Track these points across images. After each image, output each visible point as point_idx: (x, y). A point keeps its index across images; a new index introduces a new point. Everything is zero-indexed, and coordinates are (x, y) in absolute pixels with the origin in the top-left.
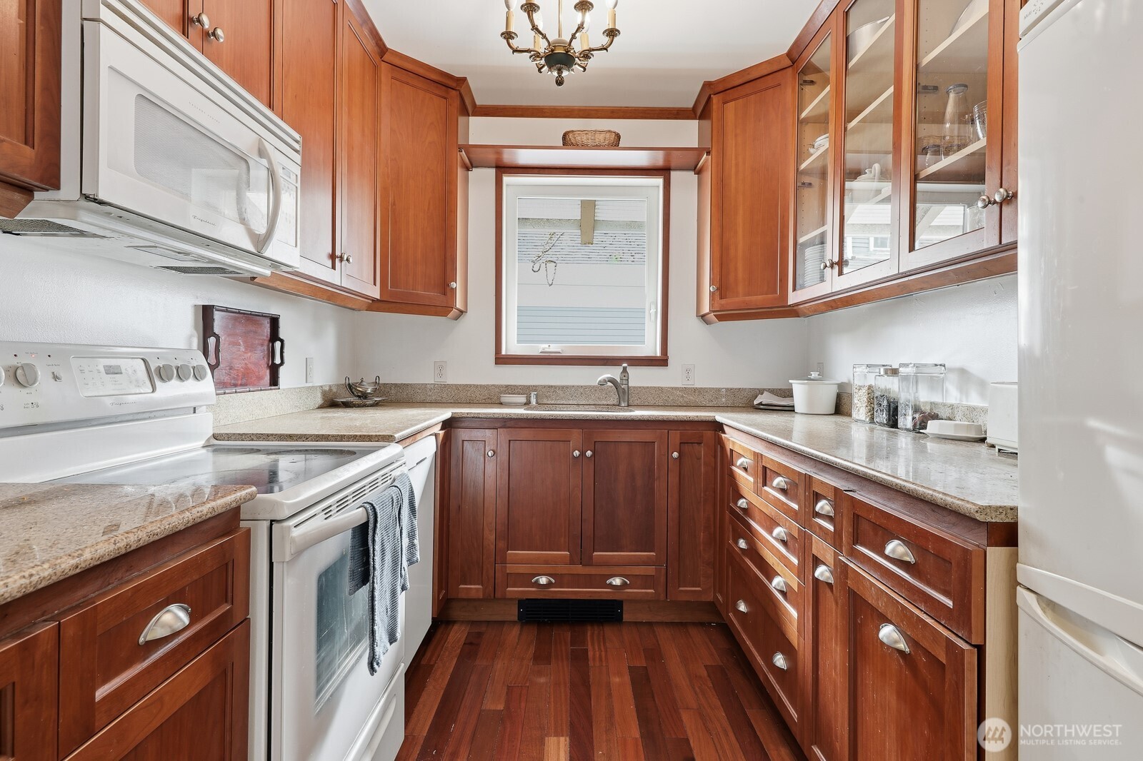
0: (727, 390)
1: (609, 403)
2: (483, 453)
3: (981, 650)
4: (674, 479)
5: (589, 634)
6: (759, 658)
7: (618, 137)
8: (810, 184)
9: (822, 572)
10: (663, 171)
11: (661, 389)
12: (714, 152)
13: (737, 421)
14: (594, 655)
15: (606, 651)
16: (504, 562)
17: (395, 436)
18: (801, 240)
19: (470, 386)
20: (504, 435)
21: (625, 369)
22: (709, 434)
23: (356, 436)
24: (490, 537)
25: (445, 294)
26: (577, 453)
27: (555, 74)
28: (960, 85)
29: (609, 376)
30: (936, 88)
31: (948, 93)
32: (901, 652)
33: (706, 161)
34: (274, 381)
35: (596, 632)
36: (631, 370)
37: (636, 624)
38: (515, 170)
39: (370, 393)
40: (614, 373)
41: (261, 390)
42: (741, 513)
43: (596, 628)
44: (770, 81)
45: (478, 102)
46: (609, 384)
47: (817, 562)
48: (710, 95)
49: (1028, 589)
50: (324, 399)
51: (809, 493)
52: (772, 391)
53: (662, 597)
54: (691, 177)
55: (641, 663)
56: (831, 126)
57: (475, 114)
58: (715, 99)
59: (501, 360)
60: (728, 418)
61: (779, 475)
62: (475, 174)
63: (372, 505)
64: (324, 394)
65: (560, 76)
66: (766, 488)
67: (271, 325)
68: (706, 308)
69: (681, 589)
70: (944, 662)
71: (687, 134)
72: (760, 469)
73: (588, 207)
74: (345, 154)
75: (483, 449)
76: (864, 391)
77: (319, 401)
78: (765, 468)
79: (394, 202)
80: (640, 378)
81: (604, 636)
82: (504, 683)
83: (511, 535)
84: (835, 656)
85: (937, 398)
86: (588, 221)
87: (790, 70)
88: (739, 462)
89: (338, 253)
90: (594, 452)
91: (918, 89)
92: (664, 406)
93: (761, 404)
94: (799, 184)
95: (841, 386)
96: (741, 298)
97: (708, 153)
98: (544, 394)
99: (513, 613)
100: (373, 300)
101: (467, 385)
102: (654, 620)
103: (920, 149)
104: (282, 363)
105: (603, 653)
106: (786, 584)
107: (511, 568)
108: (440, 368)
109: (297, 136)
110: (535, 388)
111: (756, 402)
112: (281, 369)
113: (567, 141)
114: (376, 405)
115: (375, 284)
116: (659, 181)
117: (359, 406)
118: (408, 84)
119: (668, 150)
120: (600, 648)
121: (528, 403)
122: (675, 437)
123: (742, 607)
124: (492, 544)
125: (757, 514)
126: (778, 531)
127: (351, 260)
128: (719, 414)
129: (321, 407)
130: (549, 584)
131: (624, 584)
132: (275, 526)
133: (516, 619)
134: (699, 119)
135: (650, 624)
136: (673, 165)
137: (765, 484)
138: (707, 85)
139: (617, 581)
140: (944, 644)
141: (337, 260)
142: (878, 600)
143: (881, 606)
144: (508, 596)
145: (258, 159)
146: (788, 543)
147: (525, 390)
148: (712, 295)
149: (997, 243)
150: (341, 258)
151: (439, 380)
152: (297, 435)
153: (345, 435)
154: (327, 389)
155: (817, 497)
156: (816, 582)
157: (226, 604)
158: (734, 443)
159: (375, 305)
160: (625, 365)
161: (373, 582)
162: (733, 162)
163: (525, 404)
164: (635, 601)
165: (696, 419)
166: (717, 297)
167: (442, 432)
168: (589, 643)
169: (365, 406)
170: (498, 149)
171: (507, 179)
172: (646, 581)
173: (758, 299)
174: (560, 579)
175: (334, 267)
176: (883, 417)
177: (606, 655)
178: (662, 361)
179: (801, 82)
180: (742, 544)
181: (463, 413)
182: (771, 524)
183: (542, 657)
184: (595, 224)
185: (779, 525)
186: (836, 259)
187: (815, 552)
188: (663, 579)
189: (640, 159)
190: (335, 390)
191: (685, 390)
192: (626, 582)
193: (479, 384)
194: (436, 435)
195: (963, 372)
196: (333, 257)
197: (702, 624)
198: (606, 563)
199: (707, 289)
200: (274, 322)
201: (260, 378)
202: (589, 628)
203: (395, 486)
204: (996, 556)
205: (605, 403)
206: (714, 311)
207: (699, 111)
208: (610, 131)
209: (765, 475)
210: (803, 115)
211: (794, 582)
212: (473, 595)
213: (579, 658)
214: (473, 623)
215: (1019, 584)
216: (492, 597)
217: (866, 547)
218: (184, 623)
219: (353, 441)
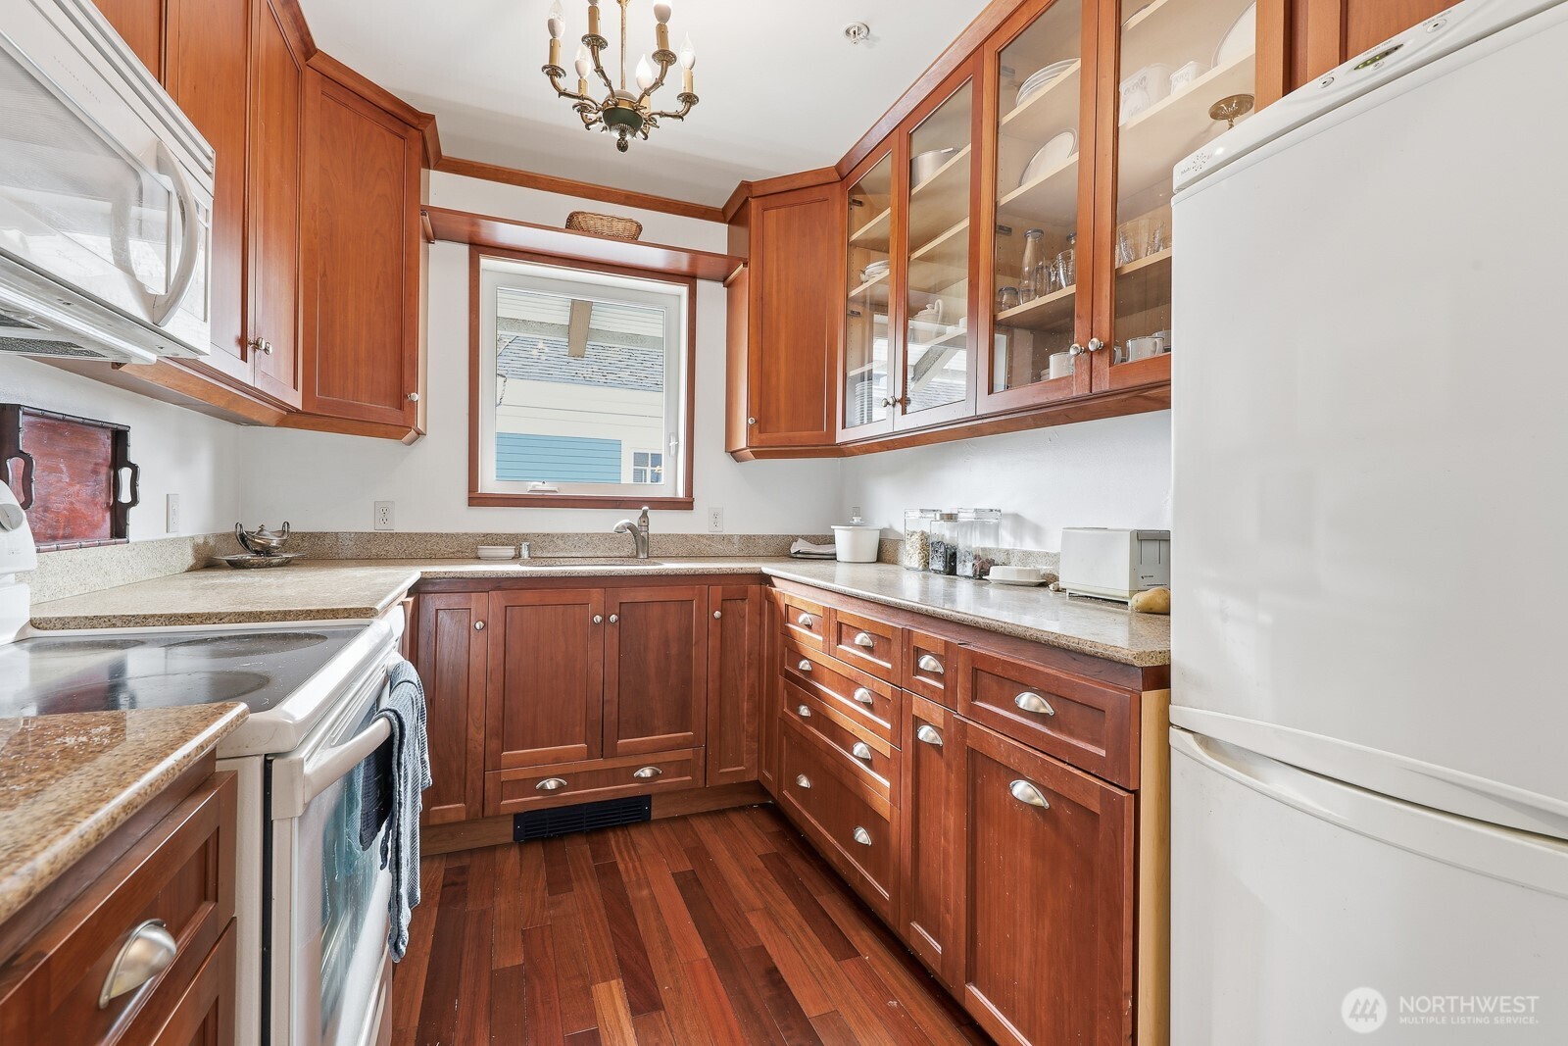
0: (741, 537)
1: (622, 554)
2: (466, 624)
3: (1136, 794)
4: (714, 642)
5: (613, 843)
6: (829, 837)
7: (640, 228)
8: (859, 313)
9: (926, 733)
10: (689, 278)
11: (685, 537)
12: (752, 263)
13: (794, 573)
14: (626, 867)
15: (640, 860)
16: (497, 767)
17: (377, 608)
18: (851, 373)
19: (431, 535)
20: (497, 600)
21: (645, 513)
22: (754, 589)
23: (311, 611)
24: (476, 735)
25: (401, 408)
26: (598, 618)
27: (616, 135)
28: (1038, 231)
29: (628, 521)
30: (1010, 230)
31: (1026, 237)
32: (1038, 808)
33: (741, 272)
34: (119, 531)
35: (621, 839)
36: (653, 515)
37: (668, 820)
38: (493, 250)
39: (277, 548)
40: (631, 517)
41: (100, 545)
42: (802, 676)
43: (619, 833)
44: (816, 193)
45: (445, 152)
46: (629, 531)
47: (918, 722)
48: (747, 199)
49: (1182, 728)
50: (196, 558)
51: (909, 649)
52: (805, 538)
53: (701, 783)
54: (719, 289)
55: (686, 866)
56: (893, 253)
57: (437, 168)
58: (753, 203)
59: (477, 500)
60: (780, 569)
61: (860, 630)
62: (438, 248)
63: (395, 712)
64: (197, 549)
65: (624, 139)
66: (840, 646)
67: (112, 442)
68: (741, 442)
69: (722, 771)
70: (1098, 812)
71: (714, 237)
72: (833, 627)
73: (581, 311)
74: (259, 191)
75: (467, 620)
76: (916, 537)
77: (189, 560)
78: (840, 624)
79: (325, 271)
80: (662, 523)
81: (632, 842)
82: (515, 928)
83: (506, 733)
84: (947, 821)
85: (989, 544)
86: (579, 329)
87: (838, 185)
88: (801, 619)
89: (251, 338)
90: (619, 616)
91: (999, 229)
92: (690, 557)
93: (798, 552)
94: (849, 313)
95: (882, 531)
96: (783, 434)
97: (745, 264)
98: (539, 544)
99: (506, 832)
100: (289, 411)
101: (426, 534)
102: (687, 812)
103: (997, 291)
104: (135, 501)
105: (637, 864)
106: (872, 750)
107: (507, 775)
108: (384, 510)
109: (209, 149)
110: (525, 537)
111: (793, 551)
112: (132, 511)
113: (573, 224)
114: (286, 564)
115: (295, 387)
116: (683, 290)
117: (259, 566)
118: (346, 106)
119: (695, 254)
120: (631, 858)
121: (517, 557)
122: (717, 592)
123: (804, 782)
124: (481, 745)
125: (827, 675)
126: (861, 693)
127: (271, 350)
128: (766, 564)
129: (192, 569)
130: (560, 788)
131: (655, 775)
132: (276, 764)
133: (510, 839)
134: (730, 222)
135: (684, 818)
136: (699, 272)
137: (839, 642)
138: (745, 186)
139: (646, 772)
140: (1099, 794)
141: (250, 349)
142: (1009, 756)
143: (1013, 762)
144: (503, 811)
145: (156, 174)
146: (875, 705)
147: (513, 540)
148: (750, 429)
149: (1087, 392)
150: (257, 345)
151: (381, 528)
152: (202, 615)
153: (290, 611)
154: (201, 541)
155: (919, 652)
156: (917, 743)
157: (207, 903)
158: (791, 598)
159: (290, 418)
160: (645, 508)
161: (399, 825)
162: (775, 279)
163: (513, 558)
164: (669, 793)
165: (741, 571)
166: (756, 431)
167: (411, 599)
168: (617, 855)
169: (270, 565)
170: (474, 218)
171: (486, 262)
172: (682, 767)
173: (804, 435)
174: (573, 779)
175: (244, 357)
176: (938, 564)
177: (641, 865)
178: (686, 504)
179: (851, 201)
180: (804, 711)
181: (439, 573)
182: (848, 685)
183: (558, 884)
184: (589, 333)
185: (861, 686)
186: (899, 396)
187: (915, 712)
188: (701, 763)
189: (656, 258)
190: (212, 542)
191: (711, 537)
192: (658, 773)
193: (444, 532)
194: (403, 604)
195: (1017, 518)
196: (243, 342)
197: (741, 809)
198: (632, 752)
199: (743, 420)
200: (120, 437)
201: (95, 526)
202: (611, 835)
203: (409, 682)
204: (1150, 699)
205: (618, 554)
206: (750, 447)
207: (730, 215)
208: (631, 221)
209: (840, 631)
210: (854, 237)
211: (885, 748)
212: (451, 818)
213: (608, 872)
214: (449, 855)
215: (1172, 725)
216: (480, 815)
217: (987, 702)
218: (169, 950)
219: (305, 619)
